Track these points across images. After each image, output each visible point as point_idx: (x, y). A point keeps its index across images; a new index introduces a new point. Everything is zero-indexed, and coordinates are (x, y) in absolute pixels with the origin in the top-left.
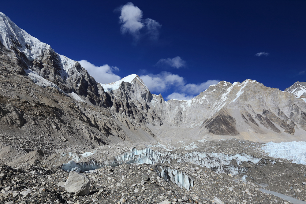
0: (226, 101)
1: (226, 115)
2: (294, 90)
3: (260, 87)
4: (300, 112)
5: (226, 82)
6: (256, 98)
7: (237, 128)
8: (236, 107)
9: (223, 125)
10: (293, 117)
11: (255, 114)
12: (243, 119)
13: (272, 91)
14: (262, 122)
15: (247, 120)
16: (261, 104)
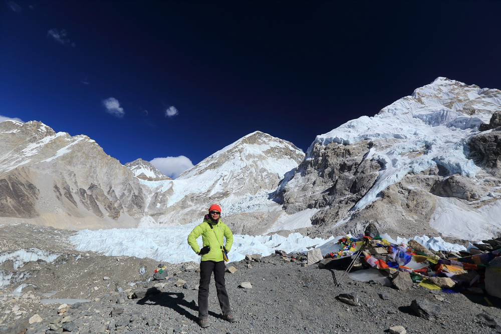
0: (32, 157)
1: (23, 181)
2: (134, 167)
3: (97, 152)
4: (132, 194)
5: (45, 125)
6: (86, 165)
7: (38, 206)
8: (48, 172)
9: (8, 198)
10: (124, 198)
11: (78, 187)
12: (55, 192)
13: (110, 161)
14: (84, 201)
15: (60, 194)
16: (91, 175)
